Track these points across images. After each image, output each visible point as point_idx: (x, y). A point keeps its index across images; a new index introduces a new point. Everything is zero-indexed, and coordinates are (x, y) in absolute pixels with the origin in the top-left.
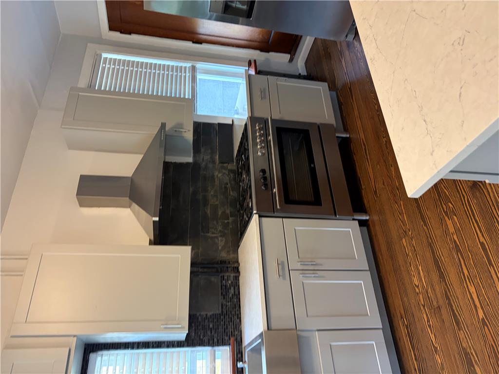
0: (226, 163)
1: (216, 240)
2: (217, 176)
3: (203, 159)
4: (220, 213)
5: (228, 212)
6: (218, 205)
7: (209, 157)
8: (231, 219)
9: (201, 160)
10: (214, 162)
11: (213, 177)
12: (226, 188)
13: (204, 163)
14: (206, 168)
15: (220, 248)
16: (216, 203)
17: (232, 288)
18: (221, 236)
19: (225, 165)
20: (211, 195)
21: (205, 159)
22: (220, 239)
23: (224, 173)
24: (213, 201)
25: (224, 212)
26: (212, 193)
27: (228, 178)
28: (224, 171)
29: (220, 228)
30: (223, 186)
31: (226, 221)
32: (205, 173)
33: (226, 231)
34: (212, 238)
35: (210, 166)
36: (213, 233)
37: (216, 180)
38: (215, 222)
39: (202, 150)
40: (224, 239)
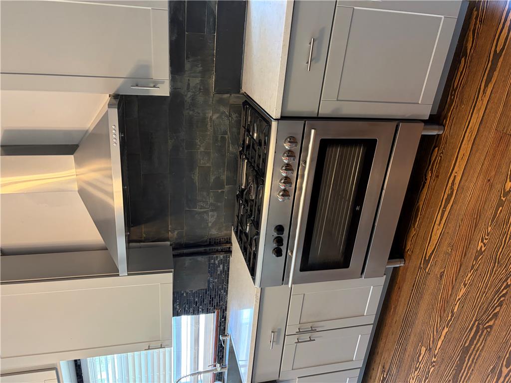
0: (227, 93)
1: (205, 217)
2: (211, 118)
3: (189, 84)
4: (212, 180)
5: (224, 177)
6: (209, 167)
7: (198, 80)
8: (227, 188)
9: (185, 88)
10: (206, 91)
11: (204, 120)
12: (223, 139)
13: (190, 94)
14: (194, 104)
15: (210, 225)
16: (208, 165)
17: (221, 266)
18: (212, 210)
19: (226, 96)
20: (201, 152)
21: (192, 85)
22: (210, 213)
23: (223, 113)
24: (203, 161)
25: (218, 178)
26: (202, 149)
27: (227, 122)
28: (222, 109)
29: (211, 200)
30: (220, 136)
31: (220, 191)
32: (191, 113)
33: (219, 204)
34: (200, 213)
35: (200, 99)
36: (202, 207)
37: (209, 126)
38: (205, 194)
39: (187, 66)
40: (215, 214)
